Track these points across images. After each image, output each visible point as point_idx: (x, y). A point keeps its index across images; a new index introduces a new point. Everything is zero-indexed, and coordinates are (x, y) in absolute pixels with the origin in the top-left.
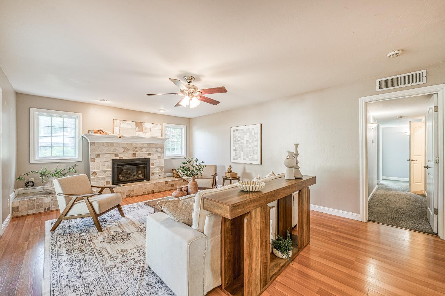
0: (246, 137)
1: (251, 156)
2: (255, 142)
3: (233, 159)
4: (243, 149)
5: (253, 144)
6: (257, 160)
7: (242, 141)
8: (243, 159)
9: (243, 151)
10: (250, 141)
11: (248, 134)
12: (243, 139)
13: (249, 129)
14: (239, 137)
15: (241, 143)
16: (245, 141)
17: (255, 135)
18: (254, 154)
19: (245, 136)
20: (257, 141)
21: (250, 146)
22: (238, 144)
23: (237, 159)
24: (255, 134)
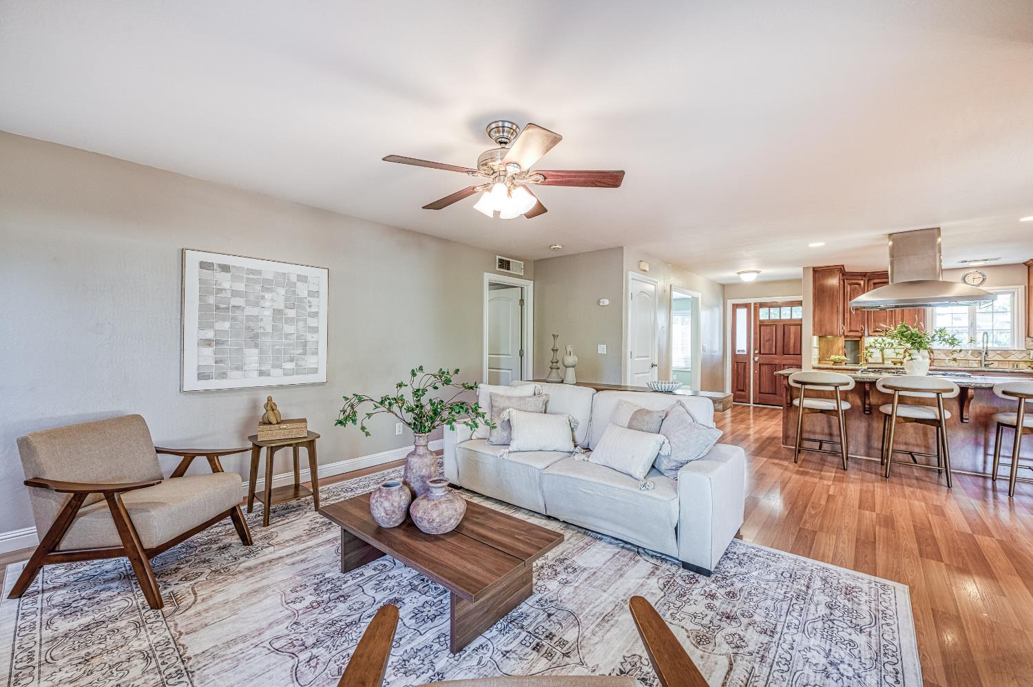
0: (275, 299)
1: (292, 360)
2: (309, 319)
3: (202, 376)
4: (256, 336)
5: (301, 324)
6: (315, 371)
7: (250, 311)
8: (256, 374)
9: (256, 346)
10: (291, 313)
11: (282, 291)
12: (256, 304)
13: (284, 274)
14: (235, 293)
15: (249, 318)
16: (268, 313)
17: (311, 299)
18: (305, 353)
19: (268, 296)
20: (315, 315)
21: (289, 329)
22: (234, 319)
23: (223, 375)
24: (311, 294)
